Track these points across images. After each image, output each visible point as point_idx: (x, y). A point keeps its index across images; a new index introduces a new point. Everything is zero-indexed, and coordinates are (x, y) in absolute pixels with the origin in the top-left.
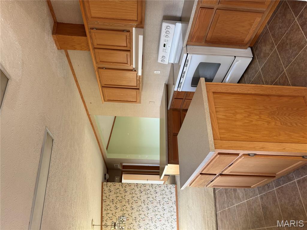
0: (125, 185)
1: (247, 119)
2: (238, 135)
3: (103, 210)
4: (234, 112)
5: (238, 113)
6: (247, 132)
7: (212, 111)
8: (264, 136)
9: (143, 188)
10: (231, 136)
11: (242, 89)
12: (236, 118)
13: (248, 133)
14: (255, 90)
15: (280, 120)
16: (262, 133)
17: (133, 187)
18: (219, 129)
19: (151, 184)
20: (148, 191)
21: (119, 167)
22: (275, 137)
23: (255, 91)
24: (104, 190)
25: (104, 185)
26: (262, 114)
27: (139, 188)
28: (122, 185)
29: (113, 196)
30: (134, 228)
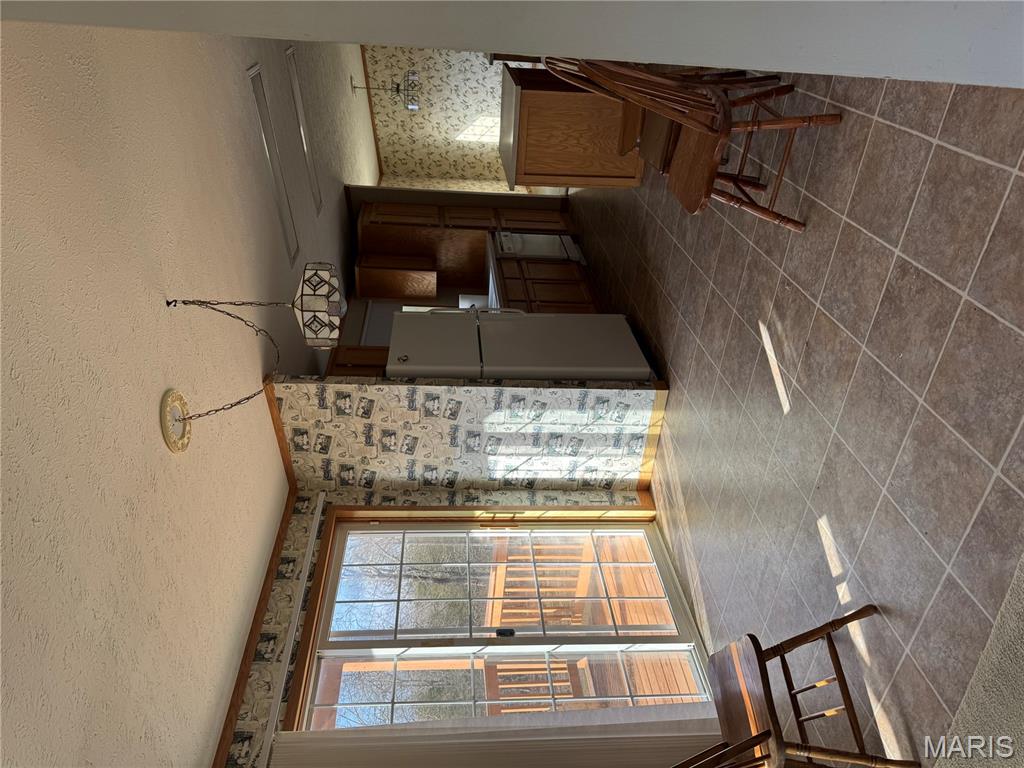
30: (438, 67)
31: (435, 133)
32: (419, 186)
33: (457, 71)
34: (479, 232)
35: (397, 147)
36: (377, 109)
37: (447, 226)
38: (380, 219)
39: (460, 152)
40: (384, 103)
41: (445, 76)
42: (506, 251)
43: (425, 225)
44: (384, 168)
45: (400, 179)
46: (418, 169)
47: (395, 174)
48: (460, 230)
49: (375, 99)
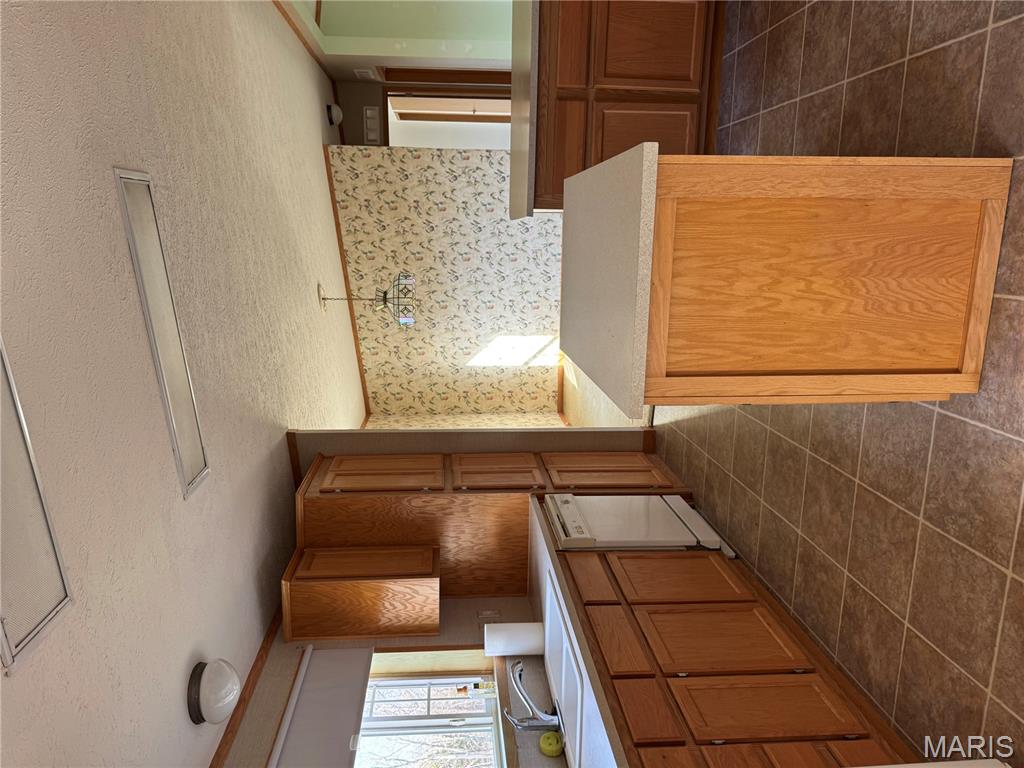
0: (401, 154)
1: (767, 295)
2: (720, 352)
3: (343, 232)
4: (730, 271)
5: (743, 275)
6: (751, 340)
7: (660, 280)
8: (796, 352)
9: (460, 164)
10: (700, 357)
11: (782, 182)
12: (733, 295)
13: (752, 344)
14: (827, 180)
15: (868, 292)
16: (797, 341)
17: (426, 160)
18: (669, 337)
19: (487, 151)
20: (475, 175)
21: (374, 75)
22: (829, 354)
23: (827, 185)
24: (336, 172)
25: (331, 154)
26: (821, 274)
27: (448, 165)
28: (389, 155)
29: (366, 191)
30: (441, 279)
31: (440, 359)
32: (417, 425)
33: (465, 283)
34: (515, 498)
35: (390, 379)
36: (362, 334)
37: (457, 490)
38: (340, 483)
39: (472, 380)
40: (371, 326)
41: (450, 289)
42: (574, 535)
43: (417, 490)
44: (372, 405)
45: (392, 418)
46: (417, 404)
47: (386, 412)
48: (481, 496)
49: (360, 322)
